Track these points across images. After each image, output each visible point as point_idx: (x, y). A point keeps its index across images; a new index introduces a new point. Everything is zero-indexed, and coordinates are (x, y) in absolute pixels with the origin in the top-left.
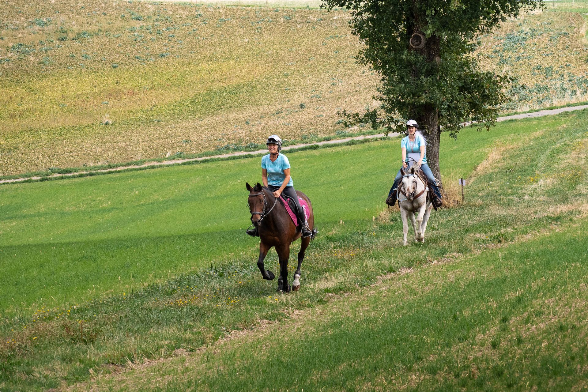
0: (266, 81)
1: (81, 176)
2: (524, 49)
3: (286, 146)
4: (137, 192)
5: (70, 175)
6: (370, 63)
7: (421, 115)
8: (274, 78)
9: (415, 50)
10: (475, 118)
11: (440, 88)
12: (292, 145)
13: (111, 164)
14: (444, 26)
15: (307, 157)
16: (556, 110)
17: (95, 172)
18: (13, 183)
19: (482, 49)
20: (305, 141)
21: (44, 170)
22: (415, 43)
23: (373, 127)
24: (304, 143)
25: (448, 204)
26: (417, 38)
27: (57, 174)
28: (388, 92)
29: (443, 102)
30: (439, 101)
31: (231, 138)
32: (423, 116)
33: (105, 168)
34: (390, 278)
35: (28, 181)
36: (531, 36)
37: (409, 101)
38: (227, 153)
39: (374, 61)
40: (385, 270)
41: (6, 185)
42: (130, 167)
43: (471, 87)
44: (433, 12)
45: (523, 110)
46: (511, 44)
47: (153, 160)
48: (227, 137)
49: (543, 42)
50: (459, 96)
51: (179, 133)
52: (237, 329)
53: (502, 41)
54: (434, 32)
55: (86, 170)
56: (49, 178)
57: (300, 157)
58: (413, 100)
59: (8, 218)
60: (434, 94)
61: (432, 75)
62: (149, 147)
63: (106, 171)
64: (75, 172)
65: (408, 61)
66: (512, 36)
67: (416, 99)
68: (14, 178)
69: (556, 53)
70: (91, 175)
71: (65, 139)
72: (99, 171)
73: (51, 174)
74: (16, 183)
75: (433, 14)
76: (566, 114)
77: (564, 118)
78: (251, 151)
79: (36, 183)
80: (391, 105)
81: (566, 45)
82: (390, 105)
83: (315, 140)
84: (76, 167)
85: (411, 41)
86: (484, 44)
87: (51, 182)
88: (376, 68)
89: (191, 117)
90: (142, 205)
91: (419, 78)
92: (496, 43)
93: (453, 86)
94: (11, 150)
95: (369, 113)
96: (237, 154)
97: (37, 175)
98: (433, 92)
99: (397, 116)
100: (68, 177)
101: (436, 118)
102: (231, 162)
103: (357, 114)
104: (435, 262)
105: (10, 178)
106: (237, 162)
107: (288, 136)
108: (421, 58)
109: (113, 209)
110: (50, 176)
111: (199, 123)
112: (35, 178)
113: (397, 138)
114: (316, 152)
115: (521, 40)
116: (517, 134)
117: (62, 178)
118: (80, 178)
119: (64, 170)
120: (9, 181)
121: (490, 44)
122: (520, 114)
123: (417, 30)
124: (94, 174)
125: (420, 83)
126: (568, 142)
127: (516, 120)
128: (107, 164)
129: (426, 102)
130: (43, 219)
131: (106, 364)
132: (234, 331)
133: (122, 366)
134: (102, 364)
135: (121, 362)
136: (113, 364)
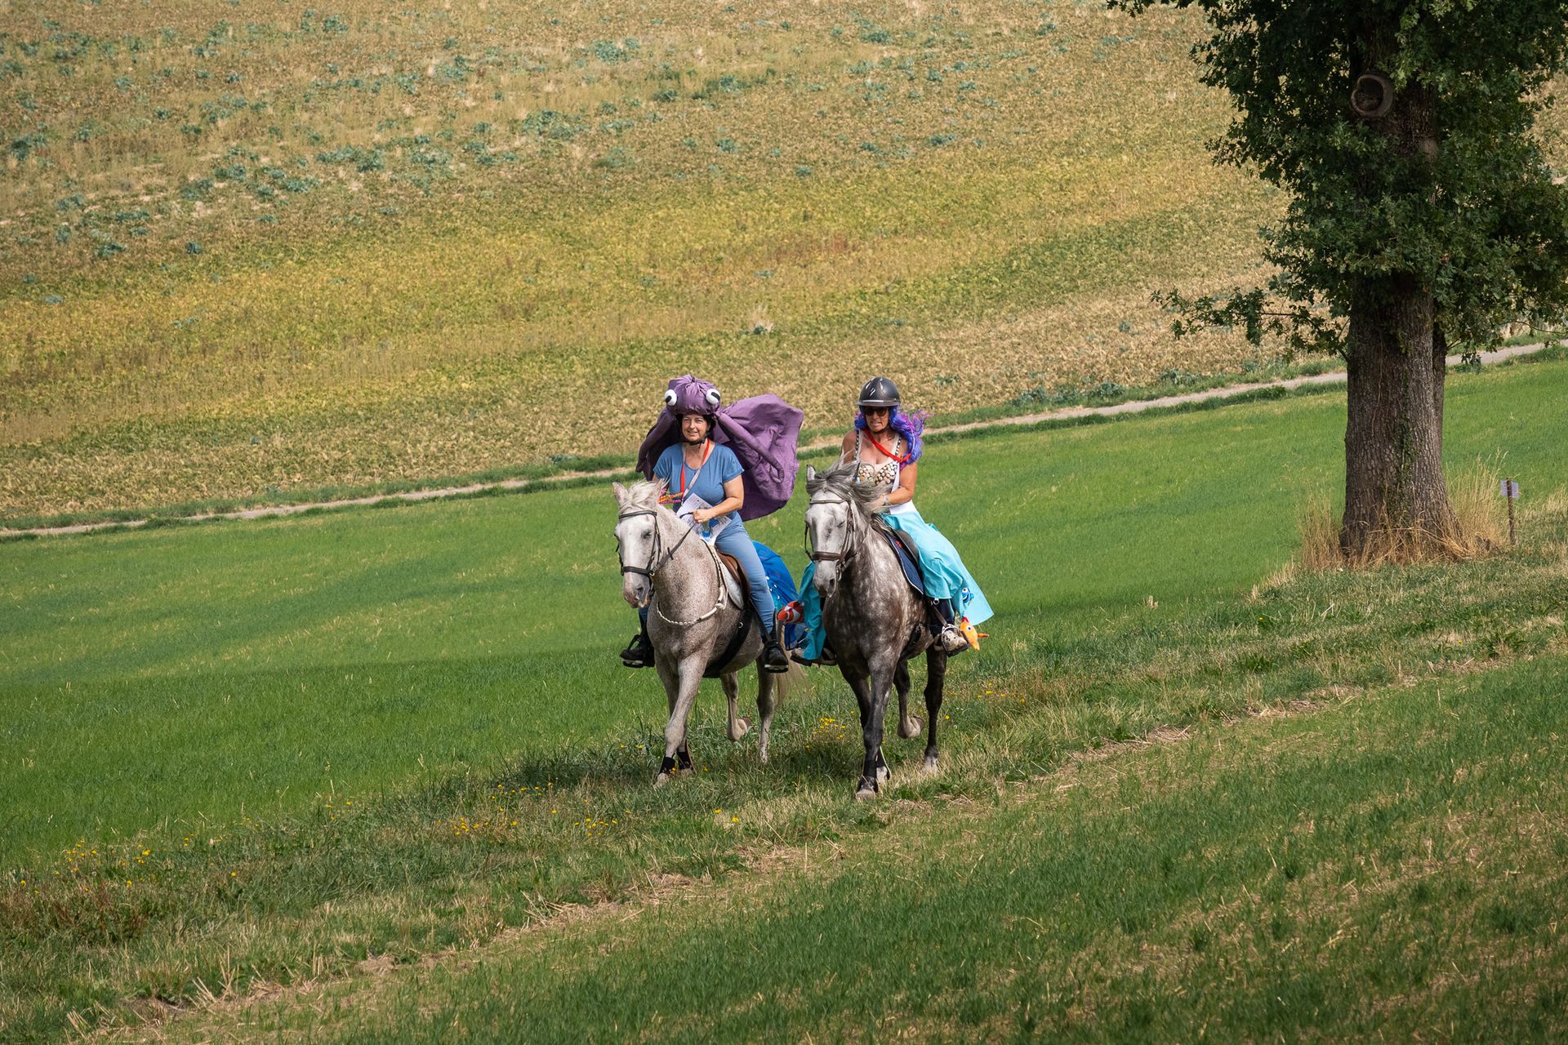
0: (1212, 209)
3: (1198, 391)
5: (606, 474)
7: (1384, 302)
8: (1233, 201)
9: (1366, 123)
10: (1540, 311)
11: (1434, 227)
12: (1215, 387)
14: (1443, 56)
15: (1250, 421)
18: (451, 498)
20: (1251, 375)
21: (540, 459)
22: (1366, 103)
23: (1249, 336)
24: (1247, 382)
25: (1460, 549)
26: (1373, 89)
27: (573, 472)
28: (1292, 239)
30: (1431, 264)
31: (1065, 369)
32: (1390, 305)
34: (1106, 756)
35: (490, 493)
37: (1348, 266)
38: (1037, 412)
40: (1105, 734)
41: (430, 503)
44: (1417, 16)
48: (1056, 366)
50: (1486, 248)
51: (937, 358)
52: (582, 900)
54: (1416, 74)
56: (549, 484)
57: (1231, 421)
58: (1359, 263)
59: (412, 595)
60: (1415, 246)
61: (1414, 191)
62: (844, 396)
64: (622, 466)
65: (1347, 153)
67: (1366, 259)
68: (457, 483)
71: (637, 374)
73: (556, 473)
74: (459, 496)
75: (1415, 22)
78: (1102, 405)
79: (512, 498)
80: (1303, 276)
82: (1300, 275)
83: (1278, 375)
85: (1357, 97)
87: (552, 494)
88: (1271, 174)
89: (990, 311)
91: (1376, 201)
93: (1472, 222)
94: (482, 405)
95: (1239, 297)
96: (1065, 413)
97: (518, 473)
98: (1413, 239)
99: (1320, 305)
100: (601, 482)
101: (1427, 313)
102: (1043, 438)
103: (1206, 302)
104: (1264, 712)
105: (444, 484)
106: (1058, 435)
107: (1217, 362)
108: (1382, 143)
110: (553, 479)
111: (1003, 327)
112: (512, 484)
113: (1499, 366)
114: (1275, 408)
117: (584, 483)
119: (592, 460)
120: (442, 493)
123: (1372, 66)
125: (1377, 214)
129: (1394, 269)
130: (503, 596)
131: (142, 996)
132: (566, 907)
133: (188, 1003)
134: (126, 998)
135: (185, 991)
136: (159, 998)
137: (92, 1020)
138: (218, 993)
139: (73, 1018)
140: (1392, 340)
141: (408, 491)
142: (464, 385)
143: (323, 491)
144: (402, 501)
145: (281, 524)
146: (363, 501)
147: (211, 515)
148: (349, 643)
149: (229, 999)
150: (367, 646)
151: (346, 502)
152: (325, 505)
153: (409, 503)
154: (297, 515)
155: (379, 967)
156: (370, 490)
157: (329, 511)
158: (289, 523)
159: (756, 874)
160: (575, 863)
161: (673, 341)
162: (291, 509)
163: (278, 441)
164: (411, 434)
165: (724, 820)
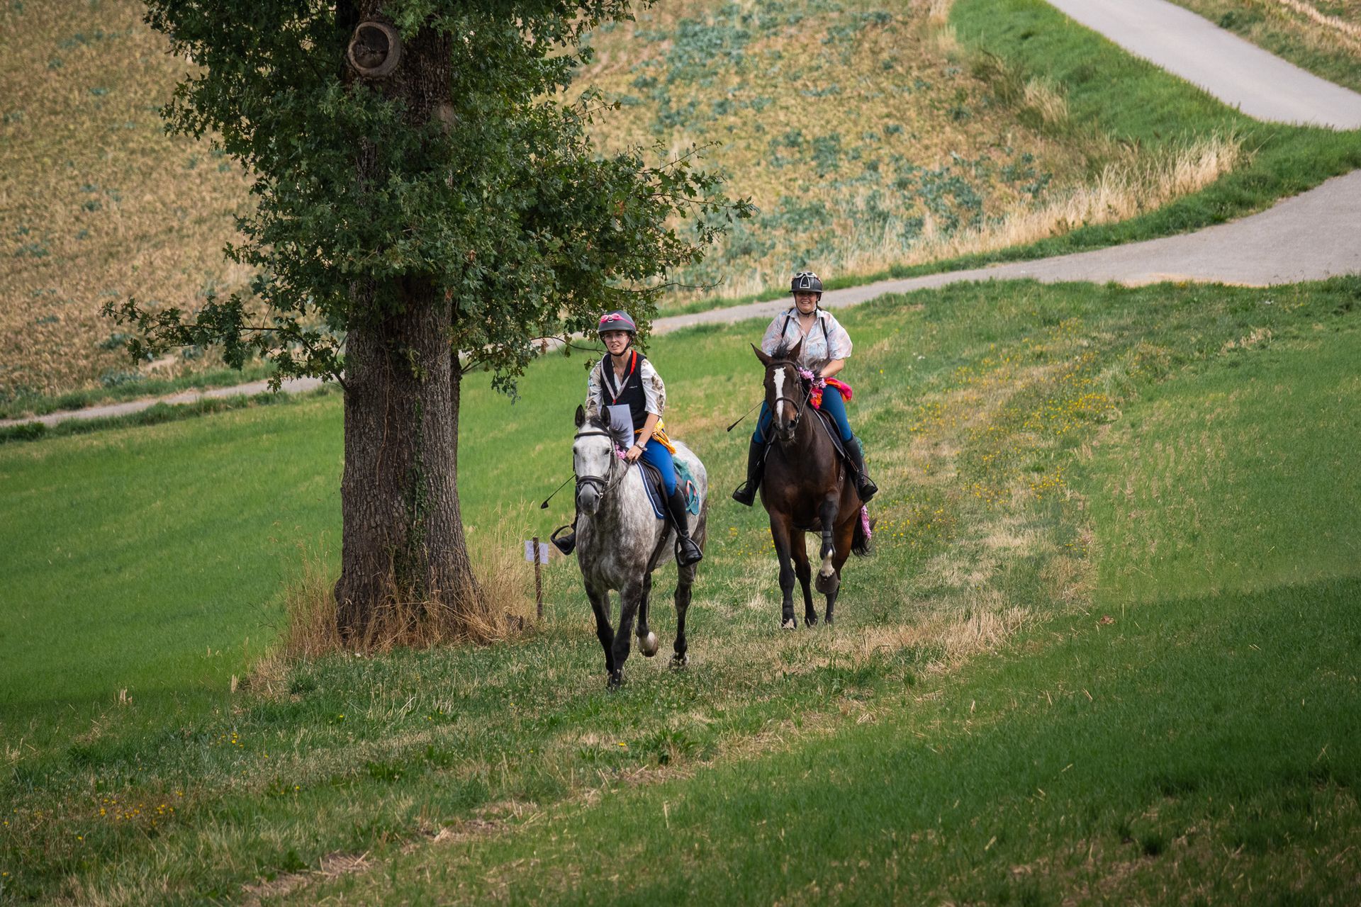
2: (741, 72)
6: (215, 128)
7: (394, 313)
9: (366, 83)
10: (578, 322)
11: (456, 216)
16: (855, 290)
19: (596, 76)
22: (368, 58)
23: (228, 358)
25: (488, 628)
26: (375, 39)
28: (277, 233)
29: (466, 267)
30: (455, 262)
32: (400, 317)
34: (287, 890)
36: (763, 26)
37: (352, 263)
39: (228, 123)
40: (272, 862)
43: (560, 213)
45: (742, 292)
46: (697, 56)
49: (805, 48)
50: (521, 243)
53: (665, 45)
54: (429, 19)
58: (366, 261)
60: (435, 240)
61: (429, 170)
65: (341, 120)
66: (697, 28)
67: (374, 257)
69: (852, 87)
76: (890, 302)
77: (884, 319)
81: (885, 56)
83: (30, 408)
85: (354, 49)
86: (604, 58)
88: (235, 146)
91: (383, 182)
92: (645, 54)
93: (501, 210)
95: (215, 307)
98: (430, 232)
99: (310, 318)
101: (445, 326)
104: (444, 833)
108: (387, 109)
114: (34, 451)
115: (728, 42)
116: (723, 378)
121: (623, 56)
122: (730, 304)
123: (374, 11)
125: (386, 197)
126: (898, 405)
127: (718, 328)
129: (409, 268)
140: (403, 359)
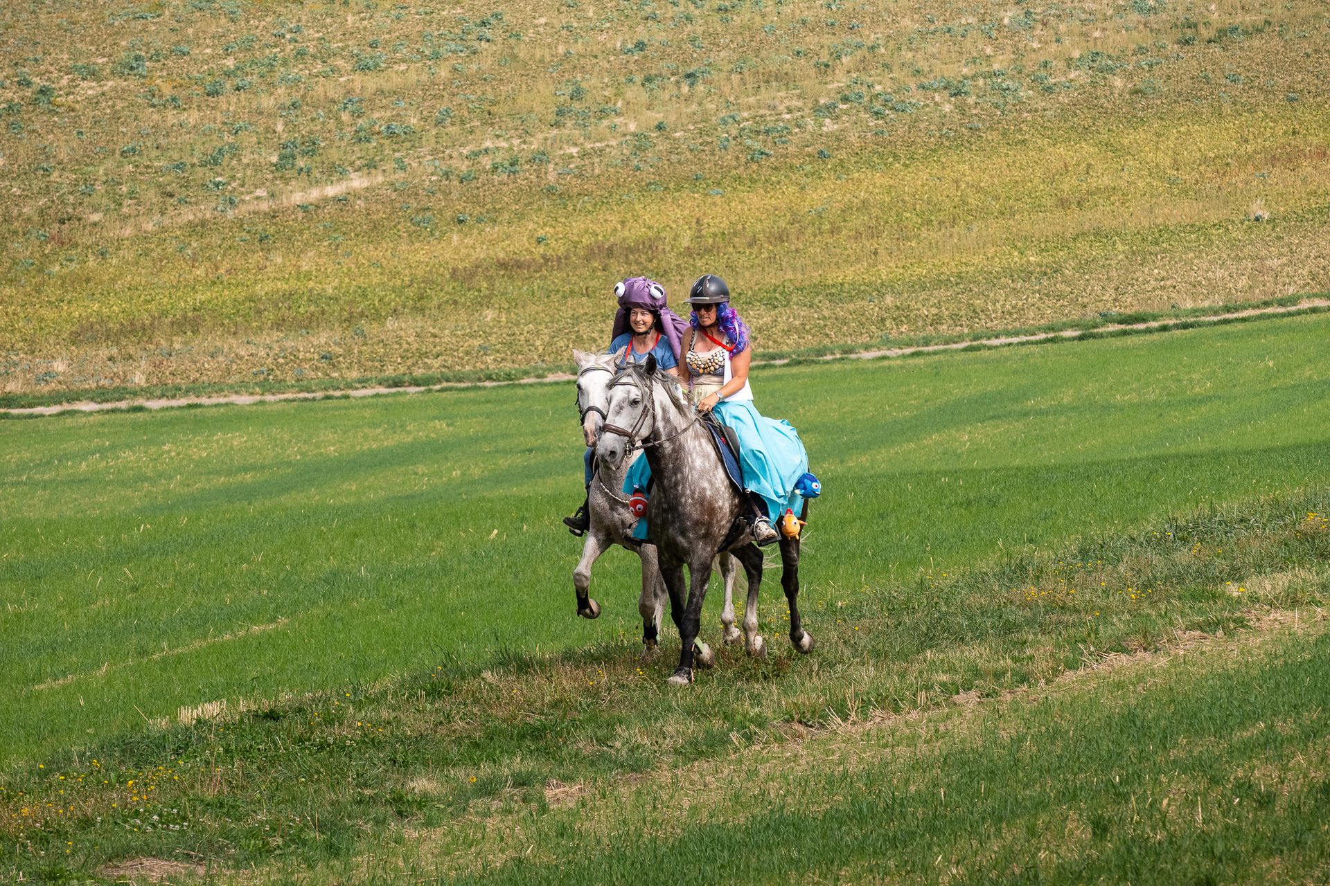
1: (1164, 328)
4: (1271, 364)
5: (1141, 326)
13: (1230, 305)
17: (1195, 319)
18: (1023, 344)
21: (1091, 315)
27: (1116, 325)
33: (1216, 313)
35: (1052, 340)
41: (1006, 348)
42: (1269, 310)
47: (1316, 296)
52: (1124, 650)
55: (1177, 316)
56: (1097, 334)
59: (993, 418)
63: (1216, 319)
64: (1154, 320)
68: (1027, 333)
70: (1185, 326)
71: (1164, 251)
72: (1203, 319)
73: (1103, 326)
74: (1028, 343)
79: (1069, 344)
84: (1156, 311)
87: (1100, 341)
90: (1275, 389)
94: (1045, 274)
97: (1074, 326)
100: (1138, 332)
105: (1017, 334)
109: (1209, 399)
110: (1100, 330)
112: (1069, 333)
117: (1125, 333)
118: (1161, 333)
119: (1130, 316)
120: (1015, 340)
124: (1192, 326)
128: (1221, 304)
130: (1063, 419)
131: (787, 721)
132: (1112, 655)
133: (822, 726)
134: (775, 722)
135: (819, 718)
136: (800, 722)
137: (749, 738)
138: (845, 719)
139: (734, 736)
141: (989, 338)
142: (1031, 258)
143: (924, 338)
144: (985, 346)
145: (892, 363)
146: (955, 346)
147: (838, 356)
148: (944, 454)
149: (854, 723)
150: (959, 456)
151: (941, 347)
152: (925, 349)
153: (990, 348)
154: (904, 356)
155: (969, 700)
156: (960, 338)
157: (929, 354)
158: (899, 362)
159: (1258, 631)
160: (1119, 624)
161: (1192, 226)
162: (900, 352)
163: (889, 300)
164: (991, 295)
165: (1233, 590)
